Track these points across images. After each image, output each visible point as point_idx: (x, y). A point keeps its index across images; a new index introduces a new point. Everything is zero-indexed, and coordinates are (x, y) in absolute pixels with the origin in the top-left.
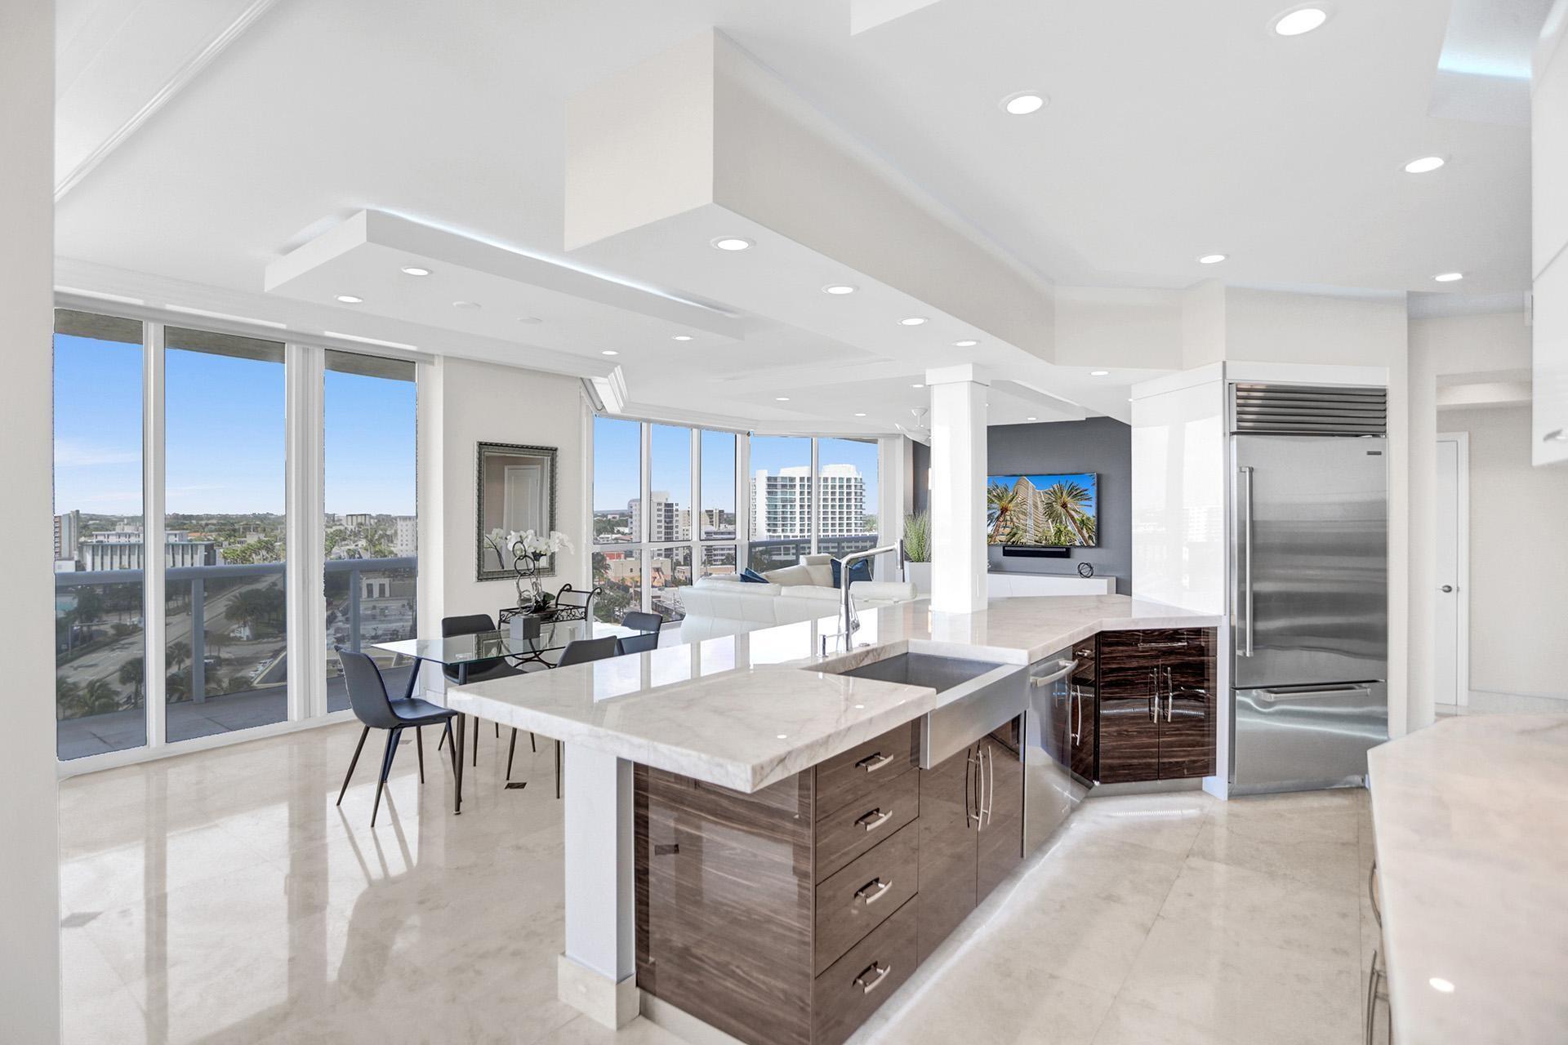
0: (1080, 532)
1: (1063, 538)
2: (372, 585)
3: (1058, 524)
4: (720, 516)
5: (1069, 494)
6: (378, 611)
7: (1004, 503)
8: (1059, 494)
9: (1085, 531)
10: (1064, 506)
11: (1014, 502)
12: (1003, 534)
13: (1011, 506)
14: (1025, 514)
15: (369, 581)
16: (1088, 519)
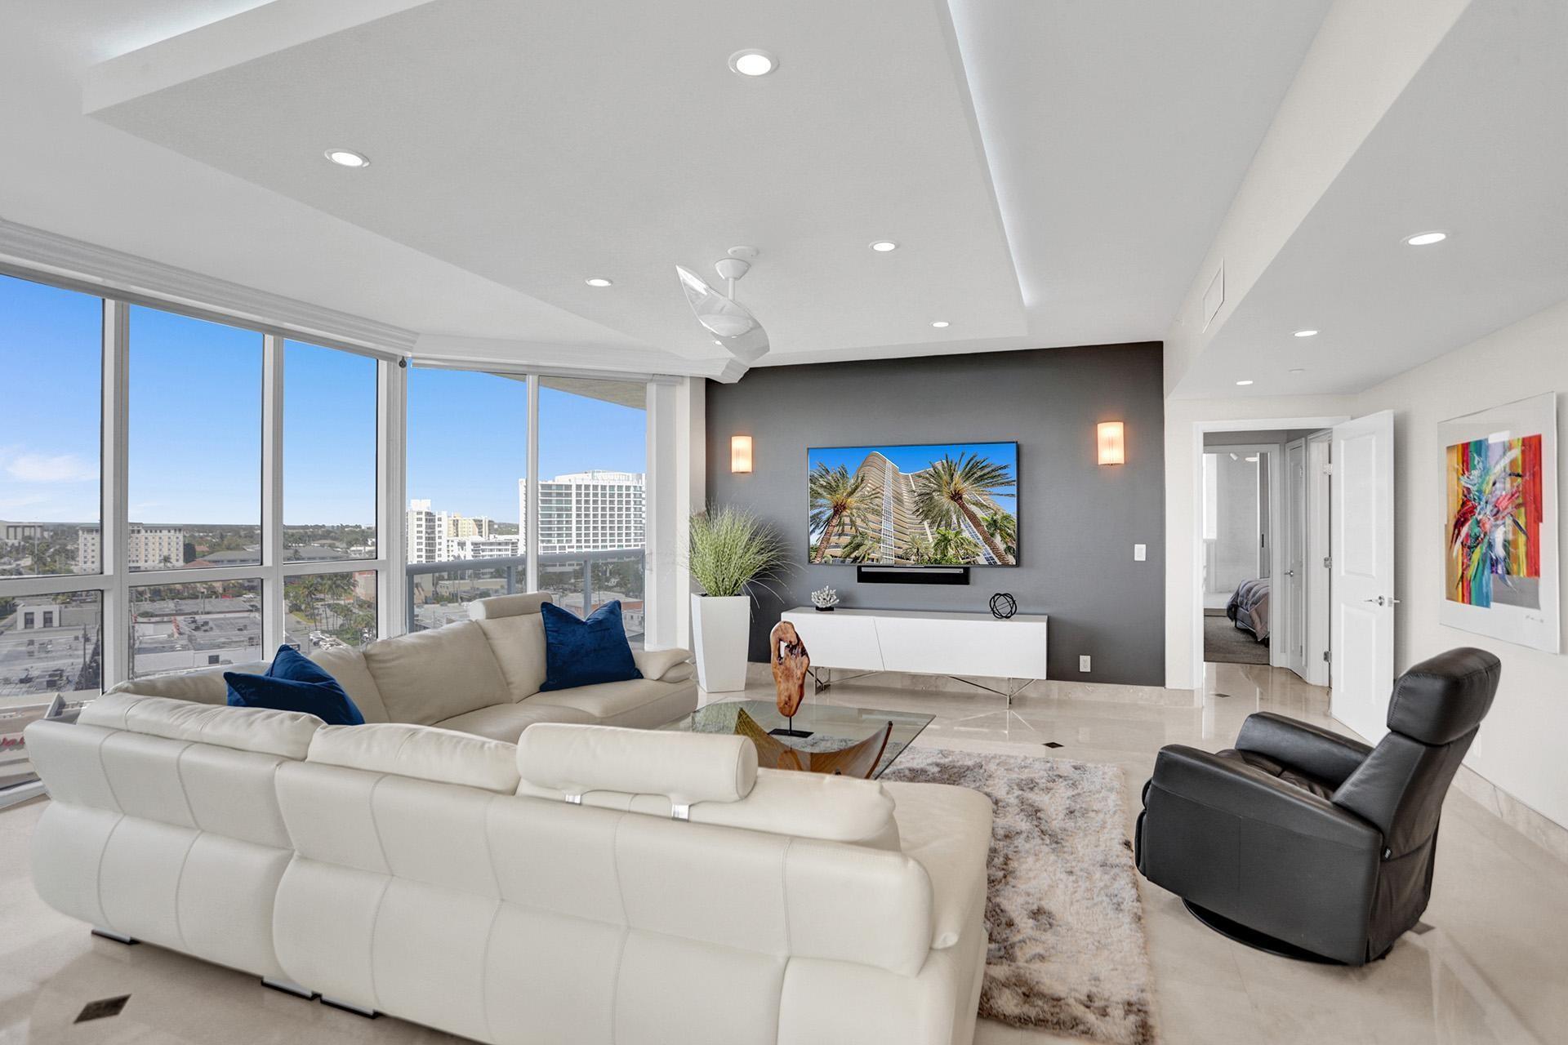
0: (988, 540)
1: (951, 552)
2: (32, 613)
3: (943, 528)
4: (489, 525)
5: (967, 476)
6: (36, 646)
7: (840, 496)
8: (946, 478)
9: (998, 539)
10: (956, 497)
11: (858, 494)
12: (837, 546)
13: (852, 501)
14: (878, 513)
15: (29, 609)
16: (1006, 518)
